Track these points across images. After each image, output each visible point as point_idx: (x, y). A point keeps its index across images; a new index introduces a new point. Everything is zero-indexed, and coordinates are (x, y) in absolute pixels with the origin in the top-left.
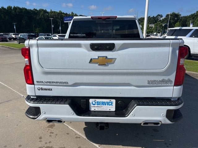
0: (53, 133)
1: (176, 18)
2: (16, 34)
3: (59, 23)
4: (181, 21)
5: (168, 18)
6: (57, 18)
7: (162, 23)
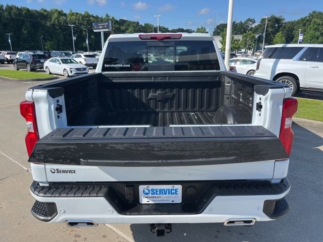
0: (79, 236)
1: (276, 25)
2: (12, 54)
3: (84, 33)
4: (285, 30)
5: (265, 25)
6: (81, 24)
7: (254, 32)
